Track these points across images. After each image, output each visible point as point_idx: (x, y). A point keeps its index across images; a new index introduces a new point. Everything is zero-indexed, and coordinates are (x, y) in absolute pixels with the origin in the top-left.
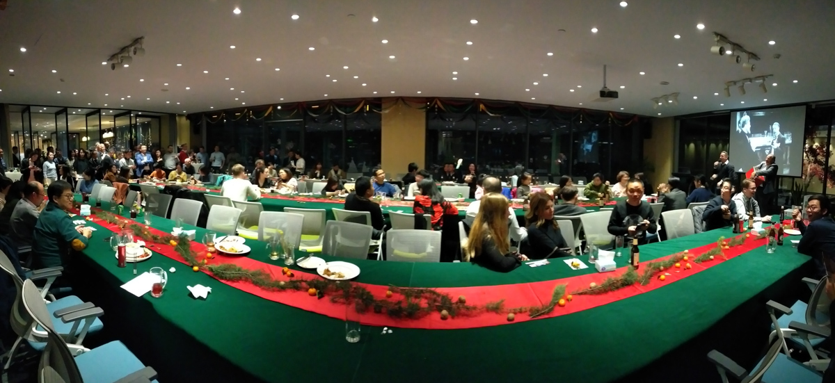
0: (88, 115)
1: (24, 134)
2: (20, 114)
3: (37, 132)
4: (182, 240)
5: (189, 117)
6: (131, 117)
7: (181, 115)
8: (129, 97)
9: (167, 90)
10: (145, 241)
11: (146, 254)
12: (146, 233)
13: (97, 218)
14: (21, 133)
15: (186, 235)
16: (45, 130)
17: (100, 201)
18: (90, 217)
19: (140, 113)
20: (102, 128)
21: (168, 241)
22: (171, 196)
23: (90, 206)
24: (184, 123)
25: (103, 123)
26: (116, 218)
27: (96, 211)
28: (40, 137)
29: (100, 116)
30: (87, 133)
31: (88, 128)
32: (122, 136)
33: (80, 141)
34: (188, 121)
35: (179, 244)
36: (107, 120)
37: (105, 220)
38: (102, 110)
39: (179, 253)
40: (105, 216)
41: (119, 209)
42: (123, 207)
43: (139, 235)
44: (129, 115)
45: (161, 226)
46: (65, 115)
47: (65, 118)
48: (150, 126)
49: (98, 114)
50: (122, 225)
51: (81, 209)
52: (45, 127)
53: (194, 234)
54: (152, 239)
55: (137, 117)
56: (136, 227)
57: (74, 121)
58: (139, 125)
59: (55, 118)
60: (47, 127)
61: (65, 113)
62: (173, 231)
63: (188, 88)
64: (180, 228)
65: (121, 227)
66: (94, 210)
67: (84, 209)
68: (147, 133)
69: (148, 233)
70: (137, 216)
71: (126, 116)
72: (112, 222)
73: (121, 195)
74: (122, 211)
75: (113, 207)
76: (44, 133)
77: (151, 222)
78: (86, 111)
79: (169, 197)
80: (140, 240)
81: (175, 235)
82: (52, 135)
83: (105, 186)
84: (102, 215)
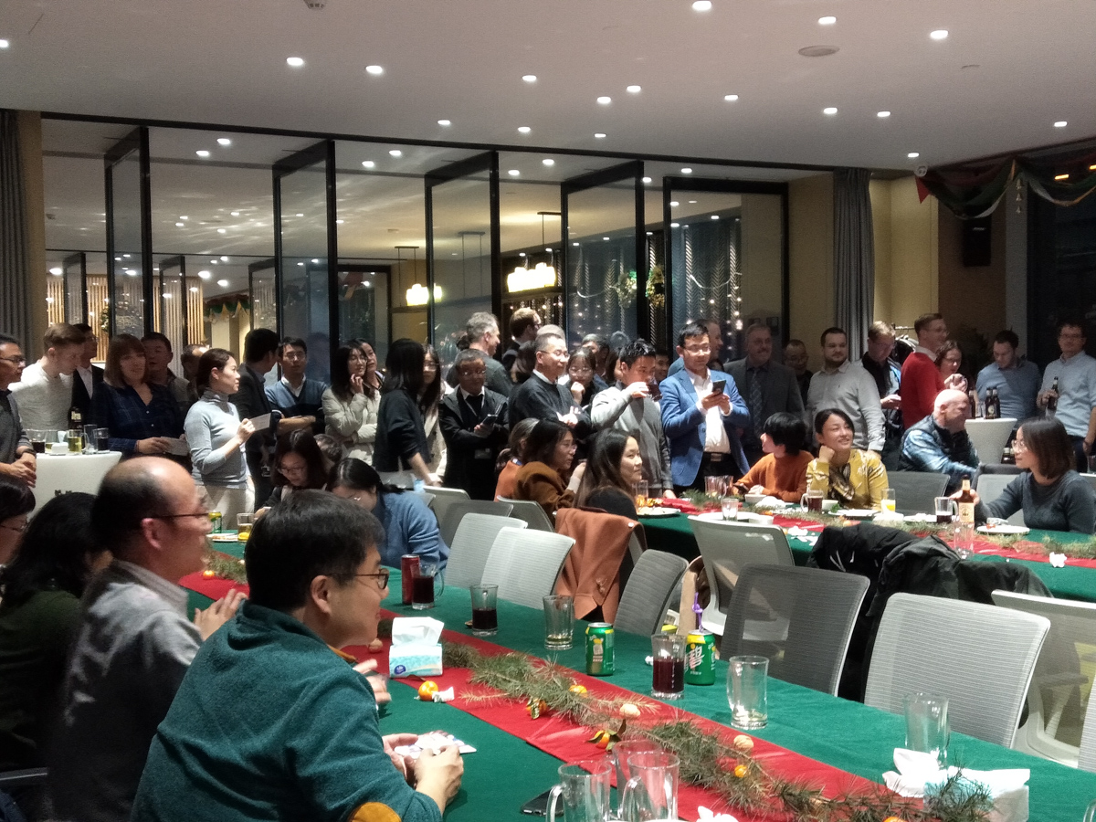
0: (435, 177)
1: (111, 265)
3: (180, 260)
5: (934, 181)
6: (640, 191)
7: (891, 176)
8: (634, 89)
9: (830, 52)
10: (740, 815)
12: (741, 770)
13: (479, 687)
14: (97, 265)
15: (980, 798)
16: (219, 246)
17: (493, 599)
18: (440, 681)
19: (687, 171)
20: (507, 244)
21: (874, 821)
22: (866, 582)
23: (437, 626)
25: (505, 219)
26: (579, 689)
27: (470, 651)
28: (197, 280)
29: (495, 182)
30: (428, 269)
31: (437, 243)
32: (597, 285)
33: (396, 308)
34: (932, 202)
36: (525, 204)
37: (517, 701)
38: (503, 157)
40: (520, 675)
41: (591, 644)
42: (608, 632)
43: (701, 785)
44: (632, 181)
45: (819, 740)
46: (323, 176)
47: (325, 193)
48: (733, 238)
49: (486, 174)
50: (607, 725)
51: (394, 640)
52: (222, 231)
53: (1019, 794)
54: (780, 804)
55: (672, 193)
56: (684, 740)
57: (366, 208)
58: (680, 229)
59: (271, 190)
60: (230, 232)
61: (323, 164)
62: (895, 769)
63: (939, 35)
64: (935, 753)
65: (606, 736)
66: (462, 650)
67: (407, 638)
68: (718, 269)
69: (754, 770)
70: (686, 686)
71: (616, 187)
72: (555, 711)
73: (594, 574)
74: (607, 654)
75: (560, 632)
76: (214, 262)
77: (766, 717)
78: (425, 158)
79: (857, 585)
80: (716, 810)
81: (904, 794)
82: (255, 274)
83: (517, 526)
84: (503, 673)
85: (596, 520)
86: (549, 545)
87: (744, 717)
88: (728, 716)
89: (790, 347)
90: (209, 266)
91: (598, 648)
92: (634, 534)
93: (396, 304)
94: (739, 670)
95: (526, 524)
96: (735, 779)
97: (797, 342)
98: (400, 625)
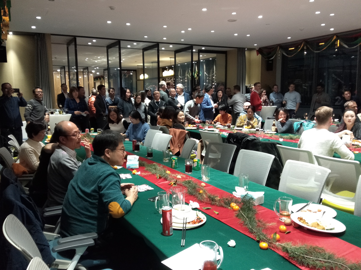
0: (145, 49)
2: (66, 46)
3: (87, 68)
4: (246, 203)
5: (260, 51)
6: (192, 53)
7: (250, 50)
8: (190, 29)
9: (235, 21)
10: (200, 202)
11: (199, 220)
12: (201, 191)
13: (146, 171)
15: (252, 199)
16: (96, 65)
17: (152, 150)
18: (137, 170)
19: (203, 48)
20: (161, 65)
21: (229, 204)
22: (236, 146)
23: (138, 157)
24: (255, 58)
25: (161, 59)
26: (168, 172)
27: (145, 163)
28: (92, 73)
29: (158, 51)
30: (143, 70)
31: (145, 65)
32: (184, 75)
33: (138, 80)
34: (260, 56)
35: (242, 209)
36: (166, 55)
37: (154, 174)
38: (160, 45)
39: (241, 221)
40: (155, 169)
41: (172, 161)
42: (176, 159)
43: (192, 195)
44: (190, 51)
45: (221, 184)
46: (118, 49)
47: (118, 53)
48: (215, 63)
49: (156, 49)
50: (173, 180)
51: (128, 160)
52: (96, 61)
53: (262, 197)
54: (208, 199)
55: (200, 53)
56: (189, 184)
57: (129, 56)
58: (203, 62)
59: (106, 52)
60: (98, 62)
61: (118, 46)
62: (235, 191)
63: (260, 17)
64: (245, 187)
65: (173, 183)
66: (143, 162)
67: (131, 160)
68: (211, 71)
69: (204, 191)
70: (193, 171)
71: (186, 52)
72: (162, 177)
73: (178, 143)
74: (176, 163)
75: (166, 158)
76: (95, 68)
77: (209, 178)
78: (142, 45)
79: (233, 147)
80: (194, 201)
81: (237, 197)
82: (105, 71)
83: (160, 133)
84: (151, 168)
85: (178, 131)
86: (167, 137)
87: (205, 179)
88: (201, 178)
89: (227, 89)
90: (94, 70)
91: (174, 162)
92: (187, 134)
93: (138, 79)
94: (203, 168)
95: (162, 132)
96: (200, 193)
97: (229, 88)
98: (129, 157)
